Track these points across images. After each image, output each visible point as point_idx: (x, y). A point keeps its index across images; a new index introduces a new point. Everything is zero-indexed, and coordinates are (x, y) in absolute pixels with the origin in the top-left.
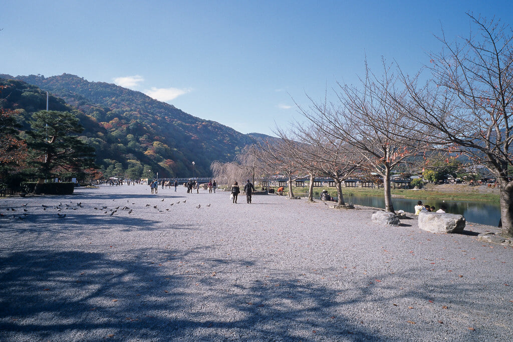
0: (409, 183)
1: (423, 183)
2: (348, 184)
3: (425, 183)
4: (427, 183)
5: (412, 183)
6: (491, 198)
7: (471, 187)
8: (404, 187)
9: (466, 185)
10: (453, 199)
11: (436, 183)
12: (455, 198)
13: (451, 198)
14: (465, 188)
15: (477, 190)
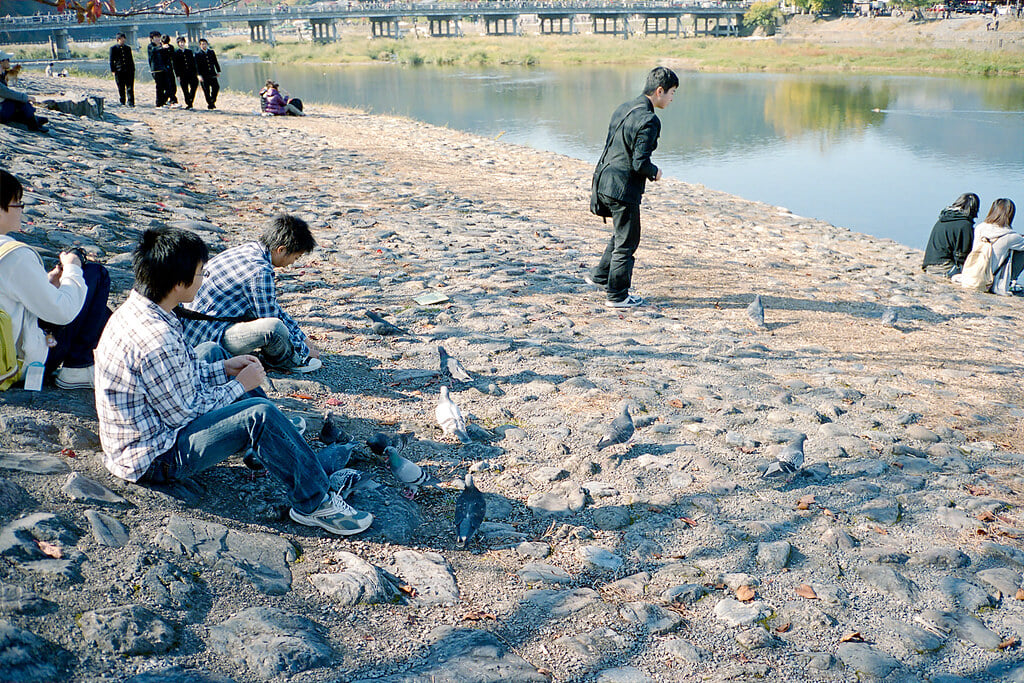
0: (740, 17)
1: (780, 17)
2: (547, 23)
3: (787, 17)
4: (793, 15)
5: (749, 16)
6: (958, 62)
7: (913, 27)
8: (720, 31)
9: (901, 19)
10: (847, 68)
11: (819, 17)
12: (853, 66)
13: (841, 65)
14: (896, 31)
15: (928, 36)
